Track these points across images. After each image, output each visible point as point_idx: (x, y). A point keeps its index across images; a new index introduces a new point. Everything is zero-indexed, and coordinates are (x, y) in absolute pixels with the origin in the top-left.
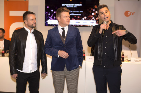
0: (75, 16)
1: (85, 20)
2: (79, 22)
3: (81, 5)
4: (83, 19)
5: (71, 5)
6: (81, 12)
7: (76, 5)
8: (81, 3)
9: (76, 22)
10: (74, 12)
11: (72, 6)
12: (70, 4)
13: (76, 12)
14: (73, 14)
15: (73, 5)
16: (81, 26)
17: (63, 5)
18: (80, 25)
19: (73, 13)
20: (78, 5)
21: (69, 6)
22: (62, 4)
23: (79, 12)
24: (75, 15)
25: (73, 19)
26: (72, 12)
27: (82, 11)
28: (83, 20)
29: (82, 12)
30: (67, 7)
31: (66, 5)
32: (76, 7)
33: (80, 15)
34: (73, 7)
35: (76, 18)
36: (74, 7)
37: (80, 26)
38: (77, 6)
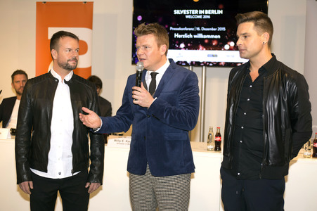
0: (206, 41)
1: (230, 49)
2: (216, 56)
3: (220, 12)
4: (227, 47)
5: (196, 11)
6: (220, 29)
7: (207, 12)
8: (221, 6)
9: (208, 56)
10: (203, 29)
11: (199, 15)
12: (193, 11)
13: (208, 29)
14: (200, 36)
15: (201, 12)
16: (221, 66)
17: (177, 12)
18: (219, 63)
19: (200, 32)
20: (213, 12)
21: (192, 15)
22: (175, 11)
23: (215, 29)
24: (205, 37)
25: (201, 47)
26: (198, 29)
27: (222, 27)
28: (225, 50)
29: (224, 29)
30: (187, 17)
31: (184, 12)
32: (209, 17)
33: (219, 37)
34: (200, 17)
35: (208, 45)
36: (205, 17)
37: (217, 65)
38: (211, 15)
